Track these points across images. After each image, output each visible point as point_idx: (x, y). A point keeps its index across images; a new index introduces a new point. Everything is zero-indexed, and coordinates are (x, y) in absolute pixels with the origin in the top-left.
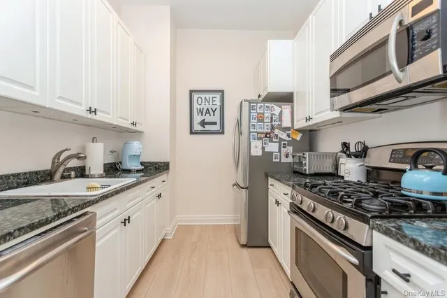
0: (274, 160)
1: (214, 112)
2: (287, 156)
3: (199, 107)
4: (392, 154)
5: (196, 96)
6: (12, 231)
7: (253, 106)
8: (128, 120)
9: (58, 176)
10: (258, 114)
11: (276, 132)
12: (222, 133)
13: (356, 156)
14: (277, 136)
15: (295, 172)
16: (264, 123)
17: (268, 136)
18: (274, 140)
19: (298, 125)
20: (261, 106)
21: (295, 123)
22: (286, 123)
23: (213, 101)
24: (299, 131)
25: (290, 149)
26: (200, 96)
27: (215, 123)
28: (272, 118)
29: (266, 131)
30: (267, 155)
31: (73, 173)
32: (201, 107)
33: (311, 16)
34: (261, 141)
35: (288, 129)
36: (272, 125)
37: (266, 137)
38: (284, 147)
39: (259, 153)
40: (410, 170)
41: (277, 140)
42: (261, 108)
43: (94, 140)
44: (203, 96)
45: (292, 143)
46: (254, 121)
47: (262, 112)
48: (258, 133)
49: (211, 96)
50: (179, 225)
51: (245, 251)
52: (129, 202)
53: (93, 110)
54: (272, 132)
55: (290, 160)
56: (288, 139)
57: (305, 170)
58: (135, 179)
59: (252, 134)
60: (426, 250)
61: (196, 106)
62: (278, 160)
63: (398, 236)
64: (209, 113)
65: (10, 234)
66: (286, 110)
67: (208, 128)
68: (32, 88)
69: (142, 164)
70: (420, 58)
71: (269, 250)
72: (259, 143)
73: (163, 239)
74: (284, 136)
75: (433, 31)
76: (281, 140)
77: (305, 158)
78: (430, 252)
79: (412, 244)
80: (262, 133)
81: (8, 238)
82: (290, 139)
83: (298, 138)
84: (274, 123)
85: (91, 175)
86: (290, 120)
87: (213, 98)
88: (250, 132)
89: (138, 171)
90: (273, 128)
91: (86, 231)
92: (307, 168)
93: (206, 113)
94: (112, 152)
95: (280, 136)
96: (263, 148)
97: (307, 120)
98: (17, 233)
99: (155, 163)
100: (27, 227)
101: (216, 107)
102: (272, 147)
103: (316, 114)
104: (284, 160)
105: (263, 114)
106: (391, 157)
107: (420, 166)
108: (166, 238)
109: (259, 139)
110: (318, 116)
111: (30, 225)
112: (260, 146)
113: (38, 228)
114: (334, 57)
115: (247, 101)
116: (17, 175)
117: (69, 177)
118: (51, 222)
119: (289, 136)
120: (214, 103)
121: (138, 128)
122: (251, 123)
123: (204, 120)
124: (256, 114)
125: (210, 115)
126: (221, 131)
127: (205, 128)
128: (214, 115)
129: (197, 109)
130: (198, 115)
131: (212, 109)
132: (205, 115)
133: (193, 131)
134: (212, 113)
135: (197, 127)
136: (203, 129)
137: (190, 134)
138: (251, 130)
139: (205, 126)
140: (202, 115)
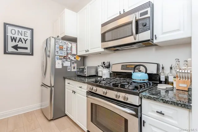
0: (68, 70)
1: (25, 41)
2: (74, 68)
4: (122, 67)
7: (57, 41)
10: (60, 46)
11: (69, 56)
12: (32, 55)
13: (107, 68)
14: (69, 58)
15: (78, 76)
16: (63, 51)
17: (65, 58)
18: (68, 60)
19: (79, 54)
20: (62, 42)
21: (78, 52)
22: (74, 52)
23: (24, 34)
24: (79, 56)
25: (75, 65)
26: (13, 28)
27: (26, 48)
28: (67, 49)
29: (64, 55)
30: (65, 68)
32: (15, 36)
33: (88, 4)
34: (61, 60)
35: (75, 55)
36: (67, 52)
37: (64, 58)
38: (73, 64)
39: (60, 67)
40: (133, 72)
41: (70, 60)
42: (61, 43)
44: (16, 29)
45: (76, 62)
46: (57, 49)
47: (62, 45)
48: (60, 56)
49: (23, 30)
51: (52, 123)
54: (67, 56)
55: (75, 70)
56: (74, 60)
57: (85, 74)
59: (56, 56)
60: (168, 102)
61: (10, 35)
62: (70, 70)
63: (155, 99)
64: (21, 41)
66: (74, 45)
67: (20, 50)
70: (142, 32)
71: (66, 117)
72: (60, 62)
74: (73, 58)
75: (147, 24)
76: (71, 60)
77: (85, 69)
78: (170, 103)
79: (162, 101)
80: (62, 56)
82: (76, 60)
83: (79, 60)
84: (68, 51)
86: (76, 51)
90: (67, 54)
92: (86, 73)
93: (19, 41)
95: (71, 58)
96: (62, 64)
97: (86, 51)
101: (27, 38)
102: (67, 64)
103: (91, 49)
104: (73, 70)
105: (63, 46)
106: (122, 68)
107: (136, 71)
109: (60, 59)
110: (91, 50)
112: (61, 63)
114: (103, 25)
115: (54, 38)
119: (75, 58)
120: (26, 35)
122: (56, 50)
123: (17, 45)
124: (59, 46)
125: (22, 43)
126: (31, 53)
127: (18, 50)
128: (25, 43)
129: (11, 37)
130: (12, 41)
131: (24, 39)
132: (18, 42)
133: (7, 52)
134: (24, 41)
135: (10, 49)
136: (16, 51)
137: (4, 54)
138: (56, 54)
139: (18, 49)
140: (15, 42)
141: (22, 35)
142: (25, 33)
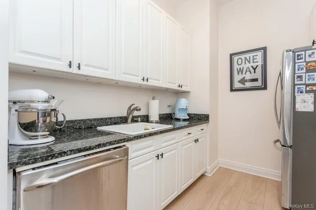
1: (255, 69)
3: (239, 67)
5: (235, 58)
6: (66, 151)
7: (298, 55)
8: (175, 84)
9: (130, 120)
10: (308, 63)
12: (265, 88)
23: (253, 59)
26: (240, 57)
27: (256, 80)
31: (139, 119)
32: (241, 67)
39: (310, 108)
43: (153, 98)
44: (243, 57)
46: (298, 72)
48: (307, 85)
49: (251, 55)
50: (220, 167)
52: (164, 142)
53: (145, 79)
58: (172, 126)
59: (296, 87)
61: (236, 67)
64: (249, 71)
65: (65, 153)
68: (107, 69)
69: (189, 115)
72: (309, 97)
73: (202, 175)
81: (63, 155)
85: (151, 121)
87: (253, 56)
88: (294, 85)
89: (184, 120)
91: (117, 158)
93: (246, 71)
94: (169, 106)
98: (69, 153)
99: (199, 115)
100: (76, 150)
101: (257, 64)
108: (206, 174)
111: (78, 149)
112: (311, 100)
113: (83, 151)
115: (290, 51)
116: (110, 118)
117: (137, 121)
118: (93, 149)
120: (255, 61)
121: (184, 89)
122: (296, 75)
123: (245, 77)
124: (305, 64)
125: (251, 73)
126: (263, 86)
127: (245, 85)
128: (255, 72)
129: (237, 69)
130: (238, 74)
131: (252, 67)
132: (245, 74)
133: (233, 88)
134: (252, 71)
135: (237, 85)
136: (243, 86)
137: (231, 91)
138: (296, 83)
139: (245, 83)
140: (242, 74)
141: (249, 62)
142: (255, 57)
